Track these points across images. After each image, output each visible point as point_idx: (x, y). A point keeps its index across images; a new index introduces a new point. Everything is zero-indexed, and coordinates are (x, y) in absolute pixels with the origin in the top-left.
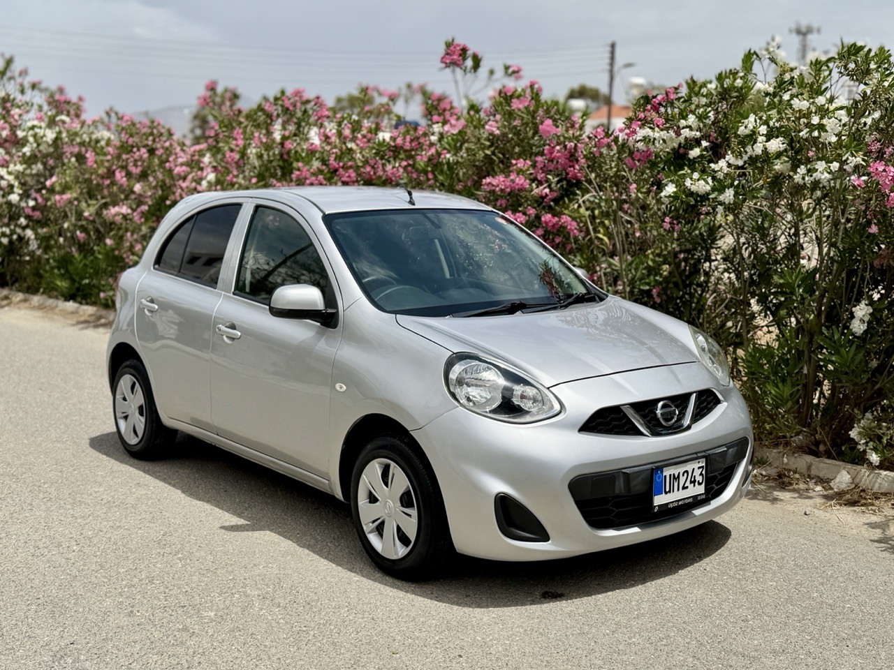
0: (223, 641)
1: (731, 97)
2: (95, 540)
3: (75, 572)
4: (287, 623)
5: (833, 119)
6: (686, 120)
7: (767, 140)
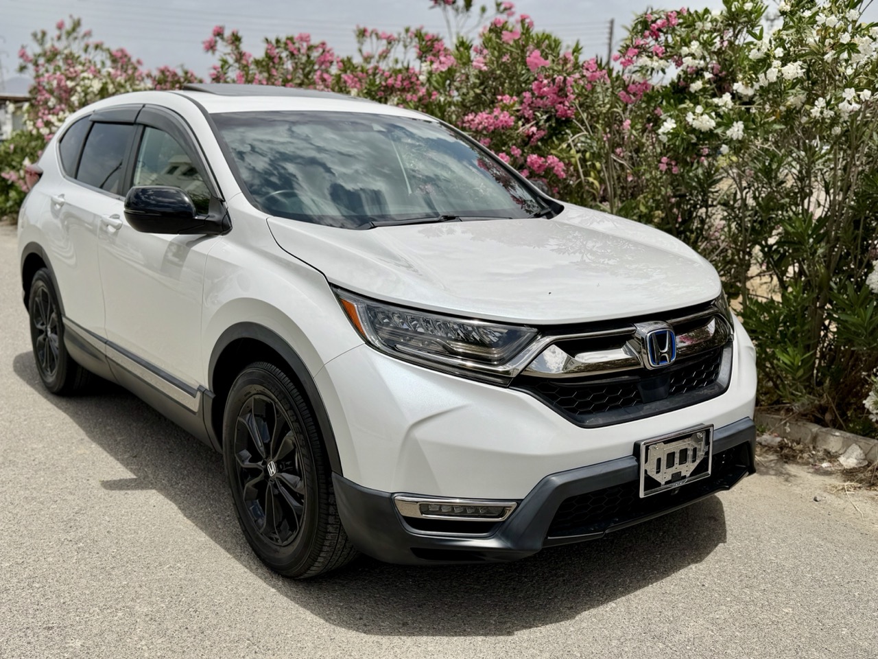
5: (867, 37)
6: (688, 47)
7: (783, 65)
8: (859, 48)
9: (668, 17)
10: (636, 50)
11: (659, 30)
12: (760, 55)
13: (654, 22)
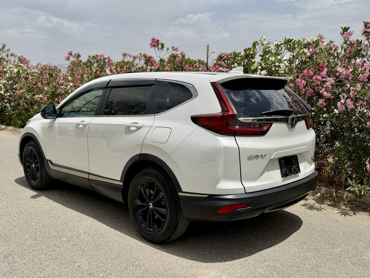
0: (69, 249)
1: (249, 57)
2: (24, 212)
3: (15, 224)
4: (93, 242)
5: (283, 64)
6: (234, 65)
7: (261, 71)
8: (281, 67)
9: (228, 56)
10: (218, 65)
11: (225, 59)
12: (254, 68)
13: (223, 57)
